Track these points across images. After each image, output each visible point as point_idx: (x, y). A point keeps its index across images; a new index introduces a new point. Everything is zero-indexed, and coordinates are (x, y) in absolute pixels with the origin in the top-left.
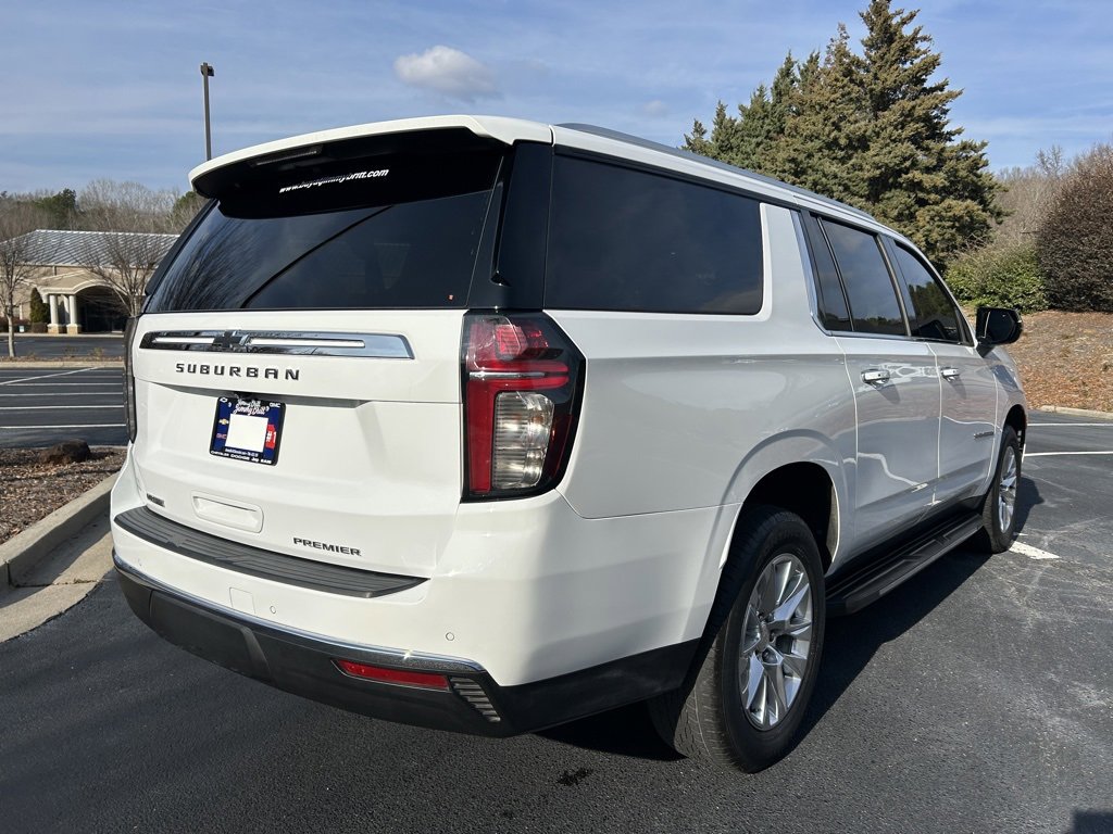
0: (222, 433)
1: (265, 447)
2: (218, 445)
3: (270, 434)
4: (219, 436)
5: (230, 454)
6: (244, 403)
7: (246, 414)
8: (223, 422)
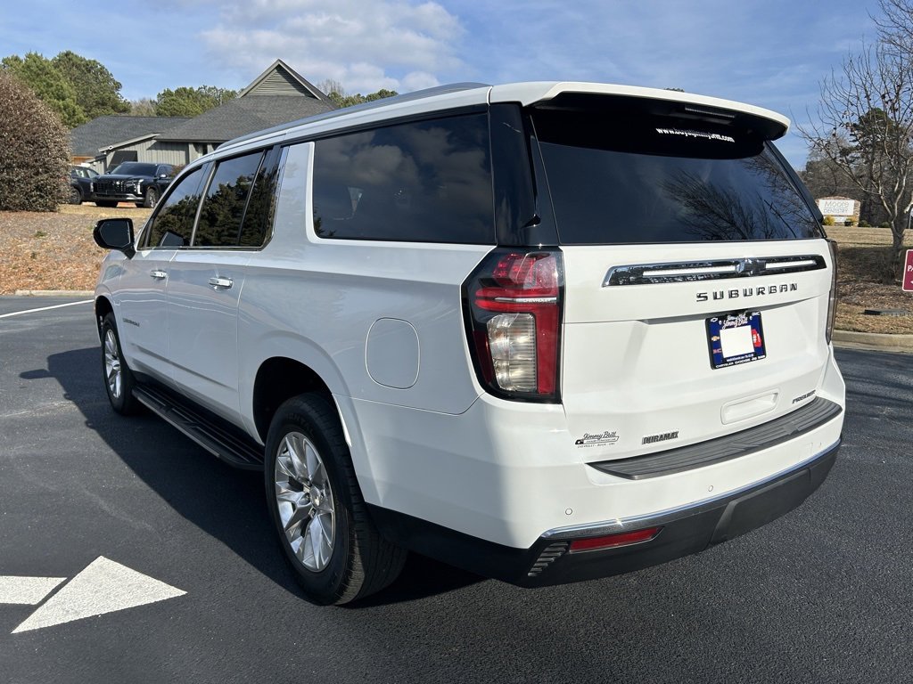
0: (717, 349)
1: (755, 348)
2: (717, 360)
3: (755, 337)
4: (715, 351)
5: (734, 362)
6: (733, 318)
7: (733, 326)
8: (714, 339)
